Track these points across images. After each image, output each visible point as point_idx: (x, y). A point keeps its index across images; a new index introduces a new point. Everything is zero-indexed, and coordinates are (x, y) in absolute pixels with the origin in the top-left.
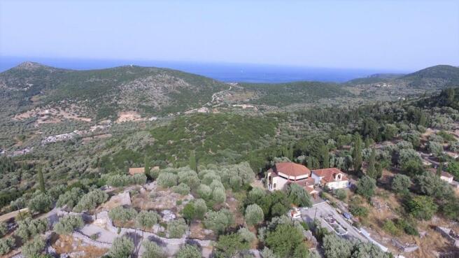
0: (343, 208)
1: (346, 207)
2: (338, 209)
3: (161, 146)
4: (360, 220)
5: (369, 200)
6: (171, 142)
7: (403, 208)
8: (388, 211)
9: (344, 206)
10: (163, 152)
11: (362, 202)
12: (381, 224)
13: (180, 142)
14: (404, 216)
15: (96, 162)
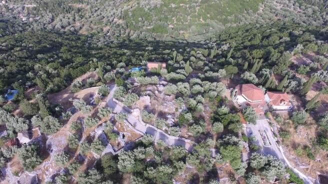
0: (276, 129)
1: (278, 128)
2: (272, 128)
3: (165, 8)
4: (283, 141)
5: (296, 128)
6: (173, 6)
7: (316, 140)
8: (305, 138)
9: (277, 126)
10: (166, 14)
11: (290, 127)
12: (295, 146)
13: (179, 7)
14: (314, 145)
15: (120, 15)
